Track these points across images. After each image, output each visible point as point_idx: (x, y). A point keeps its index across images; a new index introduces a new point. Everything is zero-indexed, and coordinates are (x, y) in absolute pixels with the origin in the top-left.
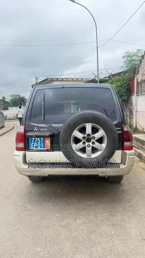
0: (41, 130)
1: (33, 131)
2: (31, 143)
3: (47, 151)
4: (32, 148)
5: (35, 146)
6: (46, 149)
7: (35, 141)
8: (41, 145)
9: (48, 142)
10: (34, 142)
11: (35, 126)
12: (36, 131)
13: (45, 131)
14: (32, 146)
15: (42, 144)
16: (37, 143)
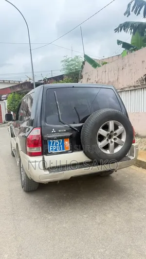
0: (59, 131)
1: (51, 133)
2: (50, 146)
4: (51, 151)
5: (54, 149)
6: (65, 151)
7: (53, 143)
8: (60, 148)
9: (67, 143)
13: (64, 132)
14: (51, 149)
15: (61, 146)
16: (56, 146)
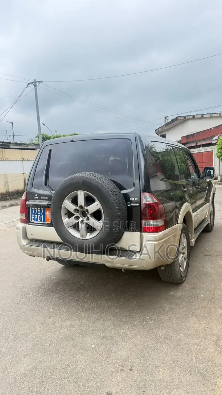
0: (42, 198)
1: (33, 199)
2: (32, 214)
3: (47, 225)
4: (33, 221)
5: (35, 218)
6: (46, 223)
7: (35, 211)
8: (41, 218)
9: (48, 214)
10: (34, 214)
11: (35, 193)
12: (36, 199)
14: (33, 218)
15: (42, 216)
16: (38, 215)
